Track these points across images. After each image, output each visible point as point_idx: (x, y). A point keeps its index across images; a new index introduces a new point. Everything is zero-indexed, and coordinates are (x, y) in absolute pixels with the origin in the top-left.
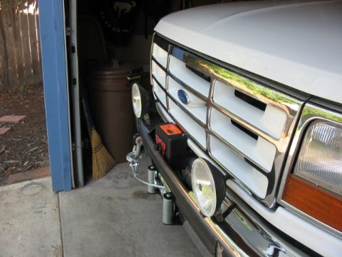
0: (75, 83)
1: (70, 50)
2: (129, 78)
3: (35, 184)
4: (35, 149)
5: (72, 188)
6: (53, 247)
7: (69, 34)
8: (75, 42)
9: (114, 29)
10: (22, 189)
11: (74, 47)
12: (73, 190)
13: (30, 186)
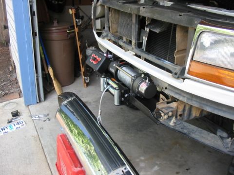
0: (36, 35)
1: (33, 14)
2: (68, 31)
3: (12, 103)
4: (4, 83)
5: (37, 103)
6: (32, 136)
7: (31, 4)
8: (35, 9)
9: (53, 2)
10: (4, 106)
11: (34, 12)
12: (38, 104)
13: (9, 105)
